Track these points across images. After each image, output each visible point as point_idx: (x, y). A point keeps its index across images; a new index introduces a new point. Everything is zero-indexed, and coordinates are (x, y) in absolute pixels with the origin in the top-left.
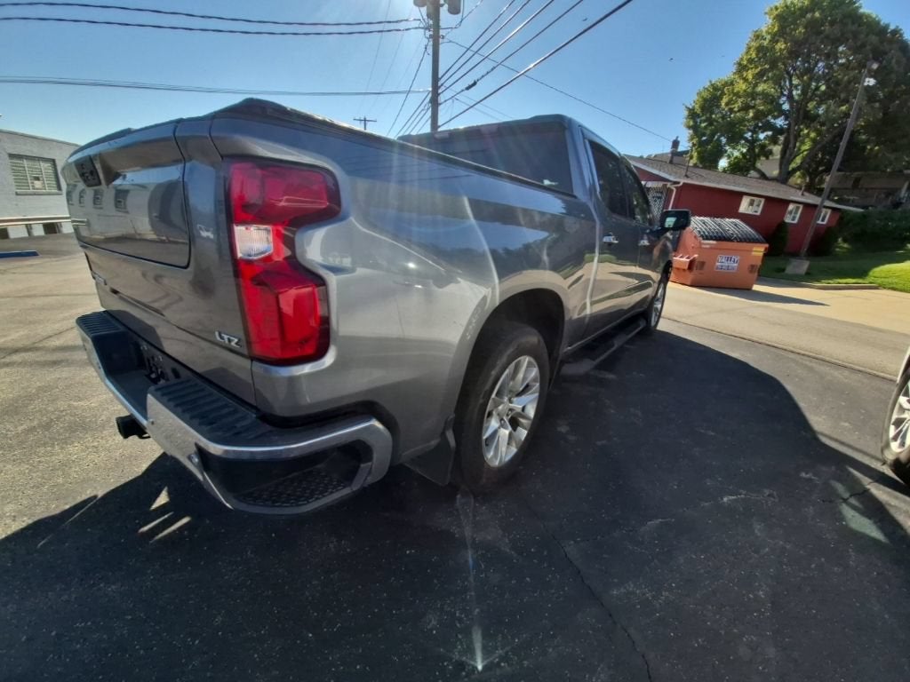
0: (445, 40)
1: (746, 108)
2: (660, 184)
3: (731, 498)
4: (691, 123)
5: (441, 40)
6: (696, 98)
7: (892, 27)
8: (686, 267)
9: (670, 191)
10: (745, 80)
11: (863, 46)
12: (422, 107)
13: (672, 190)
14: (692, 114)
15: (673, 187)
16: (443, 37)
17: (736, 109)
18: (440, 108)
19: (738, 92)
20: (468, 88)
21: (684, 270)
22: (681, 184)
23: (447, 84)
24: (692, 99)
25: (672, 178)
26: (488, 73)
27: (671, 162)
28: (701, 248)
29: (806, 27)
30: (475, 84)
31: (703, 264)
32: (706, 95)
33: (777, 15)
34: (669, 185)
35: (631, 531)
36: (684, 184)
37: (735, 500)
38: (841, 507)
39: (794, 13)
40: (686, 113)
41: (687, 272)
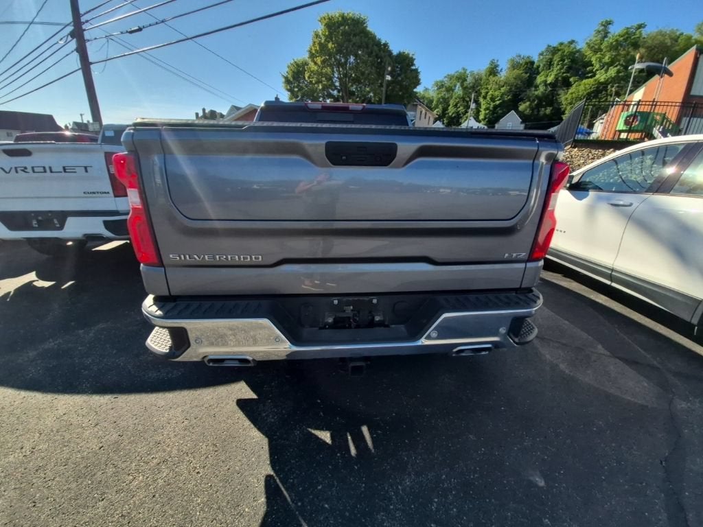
1: (318, 82)
4: (289, 87)
6: (287, 69)
7: (383, 42)
10: (316, 63)
11: (372, 53)
14: (287, 81)
17: (314, 82)
19: (314, 71)
24: (285, 70)
29: (342, 35)
30: (140, 29)
32: (292, 68)
33: (326, 24)
39: (334, 24)
40: (283, 80)
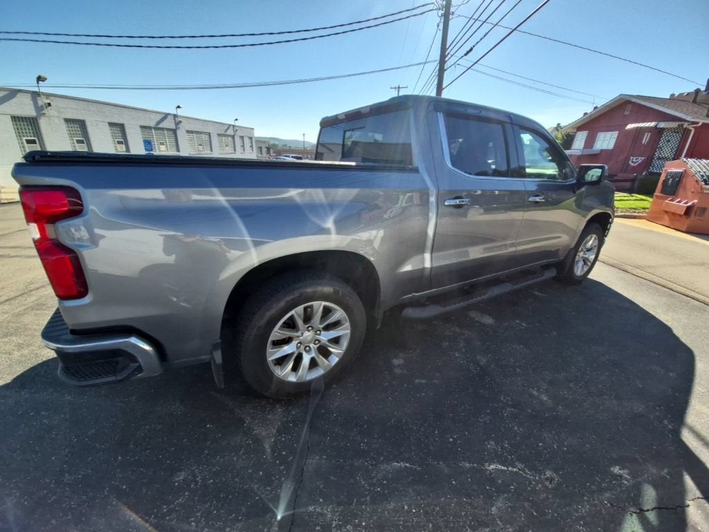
0: (454, 16)
2: (674, 125)
3: (500, 467)
5: (451, 17)
8: (683, 213)
9: (687, 131)
12: (433, 74)
13: (691, 131)
15: (691, 128)
16: (453, 13)
18: (446, 73)
20: (466, 54)
21: (680, 215)
22: (700, 124)
23: (452, 53)
25: (689, 118)
26: (481, 39)
27: (694, 101)
28: (702, 193)
30: (471, 50)
31: (704, 210)
34: (686, 125)
35: (373, 465)
36: (703, 124)
37: (502, 470)
38: (628, 517)
41: (684, 217)
